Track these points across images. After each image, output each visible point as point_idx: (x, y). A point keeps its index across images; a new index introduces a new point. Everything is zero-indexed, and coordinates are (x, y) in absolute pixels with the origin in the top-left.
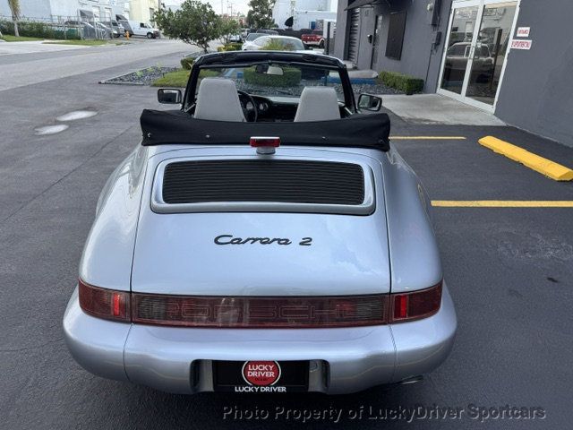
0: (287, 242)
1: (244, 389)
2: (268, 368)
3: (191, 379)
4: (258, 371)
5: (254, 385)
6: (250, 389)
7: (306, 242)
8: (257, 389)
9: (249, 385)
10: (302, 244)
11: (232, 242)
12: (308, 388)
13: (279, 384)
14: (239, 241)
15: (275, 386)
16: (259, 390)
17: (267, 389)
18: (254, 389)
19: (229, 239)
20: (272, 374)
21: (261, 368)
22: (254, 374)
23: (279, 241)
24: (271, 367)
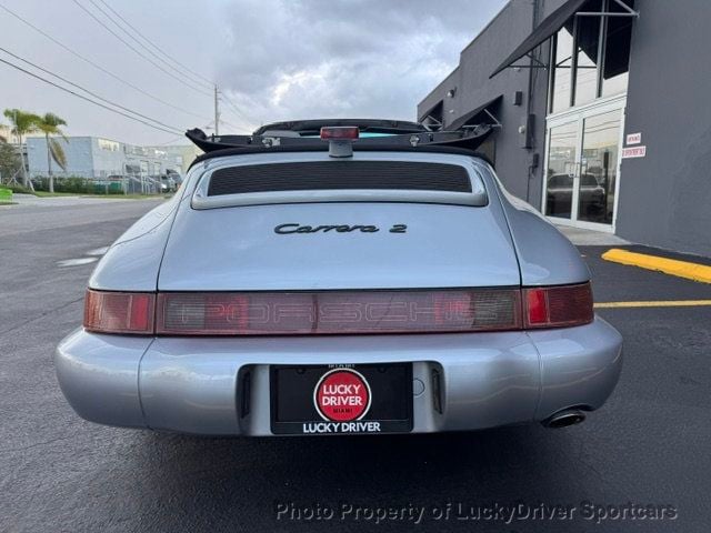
0: (372, 229)
1: (317, 427)
2: (352, 389)
3: (237, 407)
4: (337, 395)
5: (332, 421)
6: (327, 428)
7: (399, 229)
8: (336, 427)
9: (323, 421)
10: (392, 231)
11: (300, 231)
12: (411, 425)
13: (368, 418)
14: (308, 230)
15: (363, 421)
16: (340, 428)
17: (351, 427)
18: (332, 427)
19: (295, 228)
20: (358, 401)
21: (342, 389)
22: (332, 401)
23: (363, 229)
24: (357, 389)
